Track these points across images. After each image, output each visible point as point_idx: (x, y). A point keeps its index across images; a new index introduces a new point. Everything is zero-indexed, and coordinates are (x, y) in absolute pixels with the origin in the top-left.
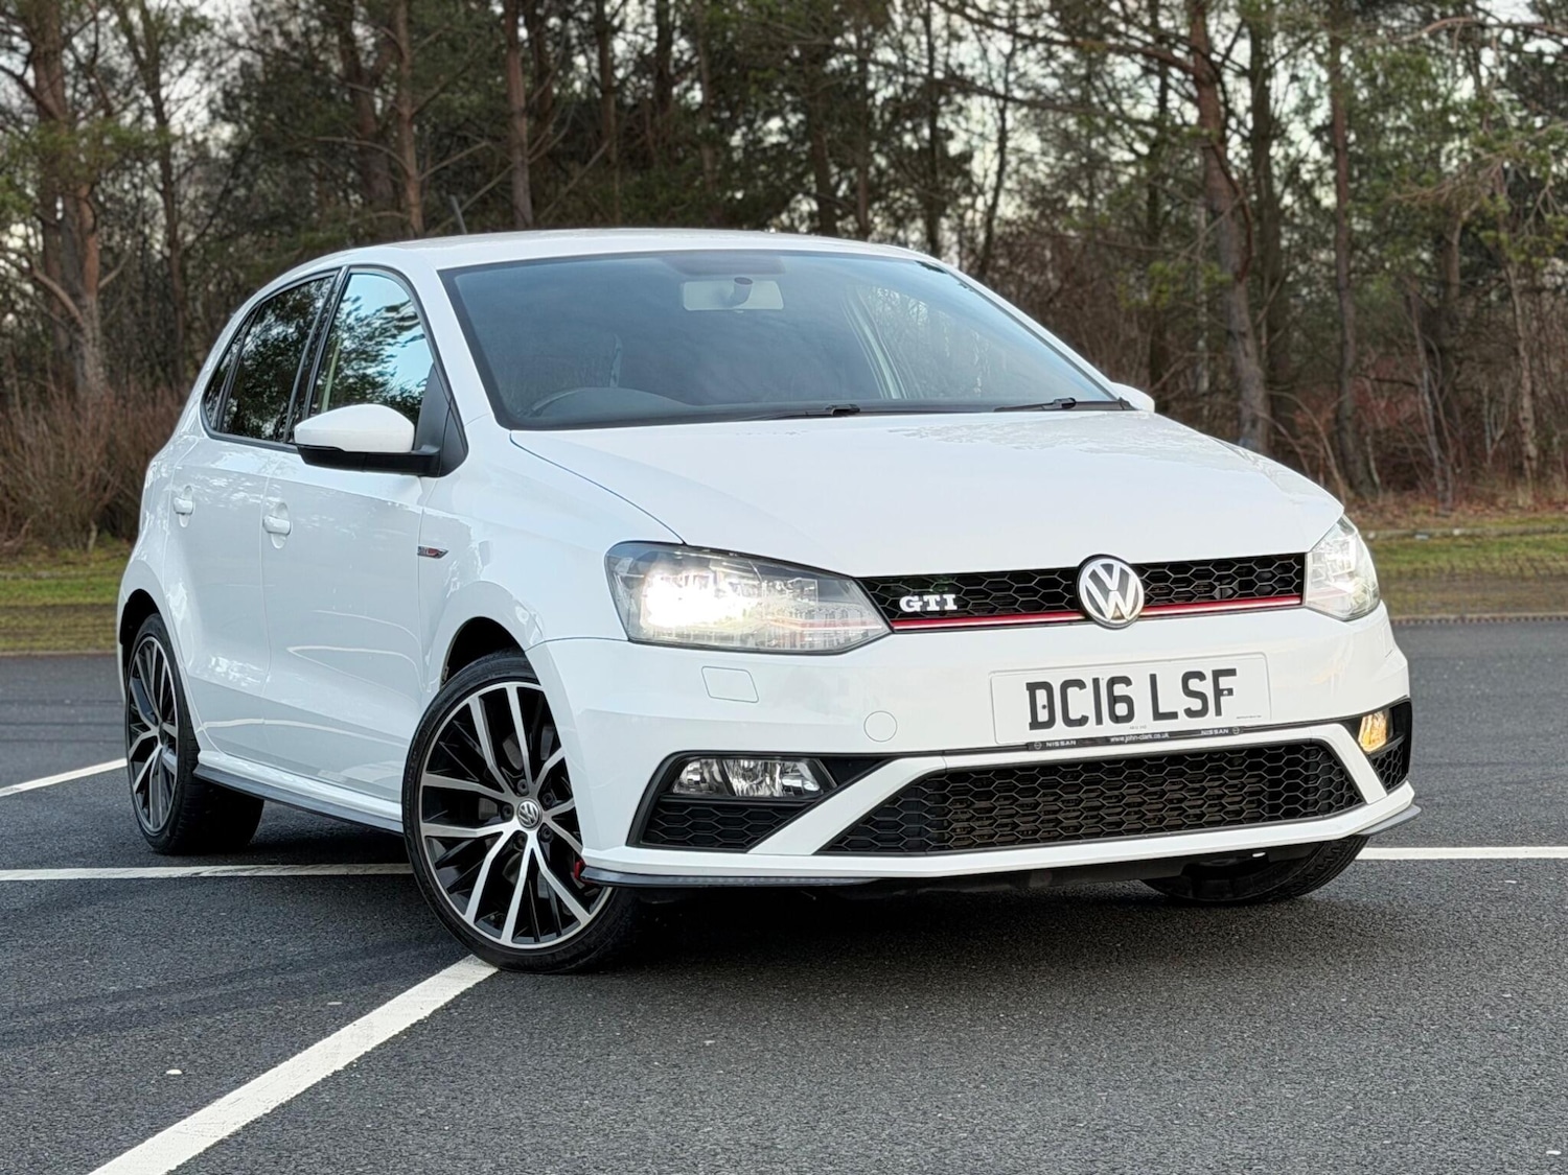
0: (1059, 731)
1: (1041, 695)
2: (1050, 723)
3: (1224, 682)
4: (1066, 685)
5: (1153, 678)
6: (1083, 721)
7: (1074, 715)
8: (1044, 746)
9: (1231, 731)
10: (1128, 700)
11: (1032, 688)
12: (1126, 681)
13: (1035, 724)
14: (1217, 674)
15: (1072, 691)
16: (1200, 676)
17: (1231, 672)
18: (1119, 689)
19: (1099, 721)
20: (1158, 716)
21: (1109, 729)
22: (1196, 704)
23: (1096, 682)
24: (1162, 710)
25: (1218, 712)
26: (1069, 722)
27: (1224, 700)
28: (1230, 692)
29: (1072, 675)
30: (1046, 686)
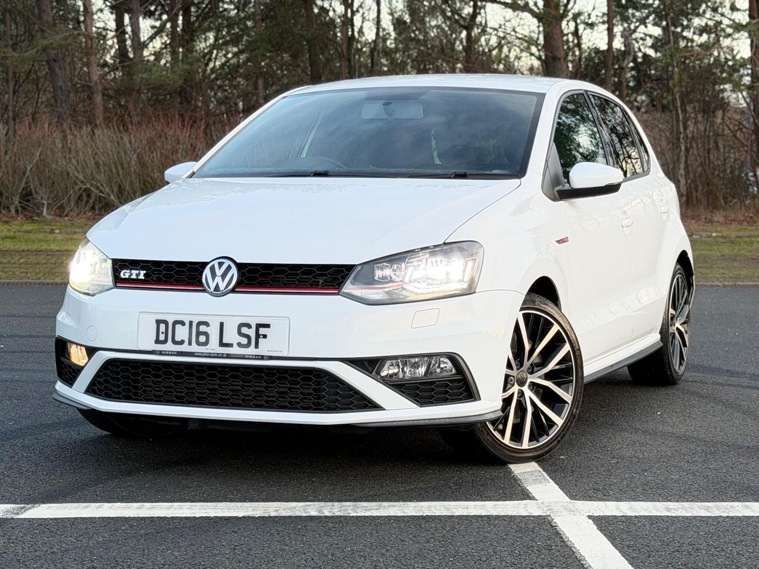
0: (169, 346)
1: (162, 327)
2: (165, 341)
3: (262, 331)
4: (176, 323)
5: (222, 325)
6: (182, 342)
7: (178, 339)
8: (161, 353)
9: (262, 358)
10: (206, 334)
11: (158, 322)
14: (259, 326)
15: (178, 327)
16: (249, 326)
17: (268, 326)
18: (203, 328)
19: (190, 343)
20: (222, 344)
21: (194, 348)
22: (244, 341)
23: (191, 323)
24: (225, 341)
25: (257, 346)
26: (175, 342)
27: (261, 340)
28: (265, 336)
29: (179, 318)
30: (165, 322)
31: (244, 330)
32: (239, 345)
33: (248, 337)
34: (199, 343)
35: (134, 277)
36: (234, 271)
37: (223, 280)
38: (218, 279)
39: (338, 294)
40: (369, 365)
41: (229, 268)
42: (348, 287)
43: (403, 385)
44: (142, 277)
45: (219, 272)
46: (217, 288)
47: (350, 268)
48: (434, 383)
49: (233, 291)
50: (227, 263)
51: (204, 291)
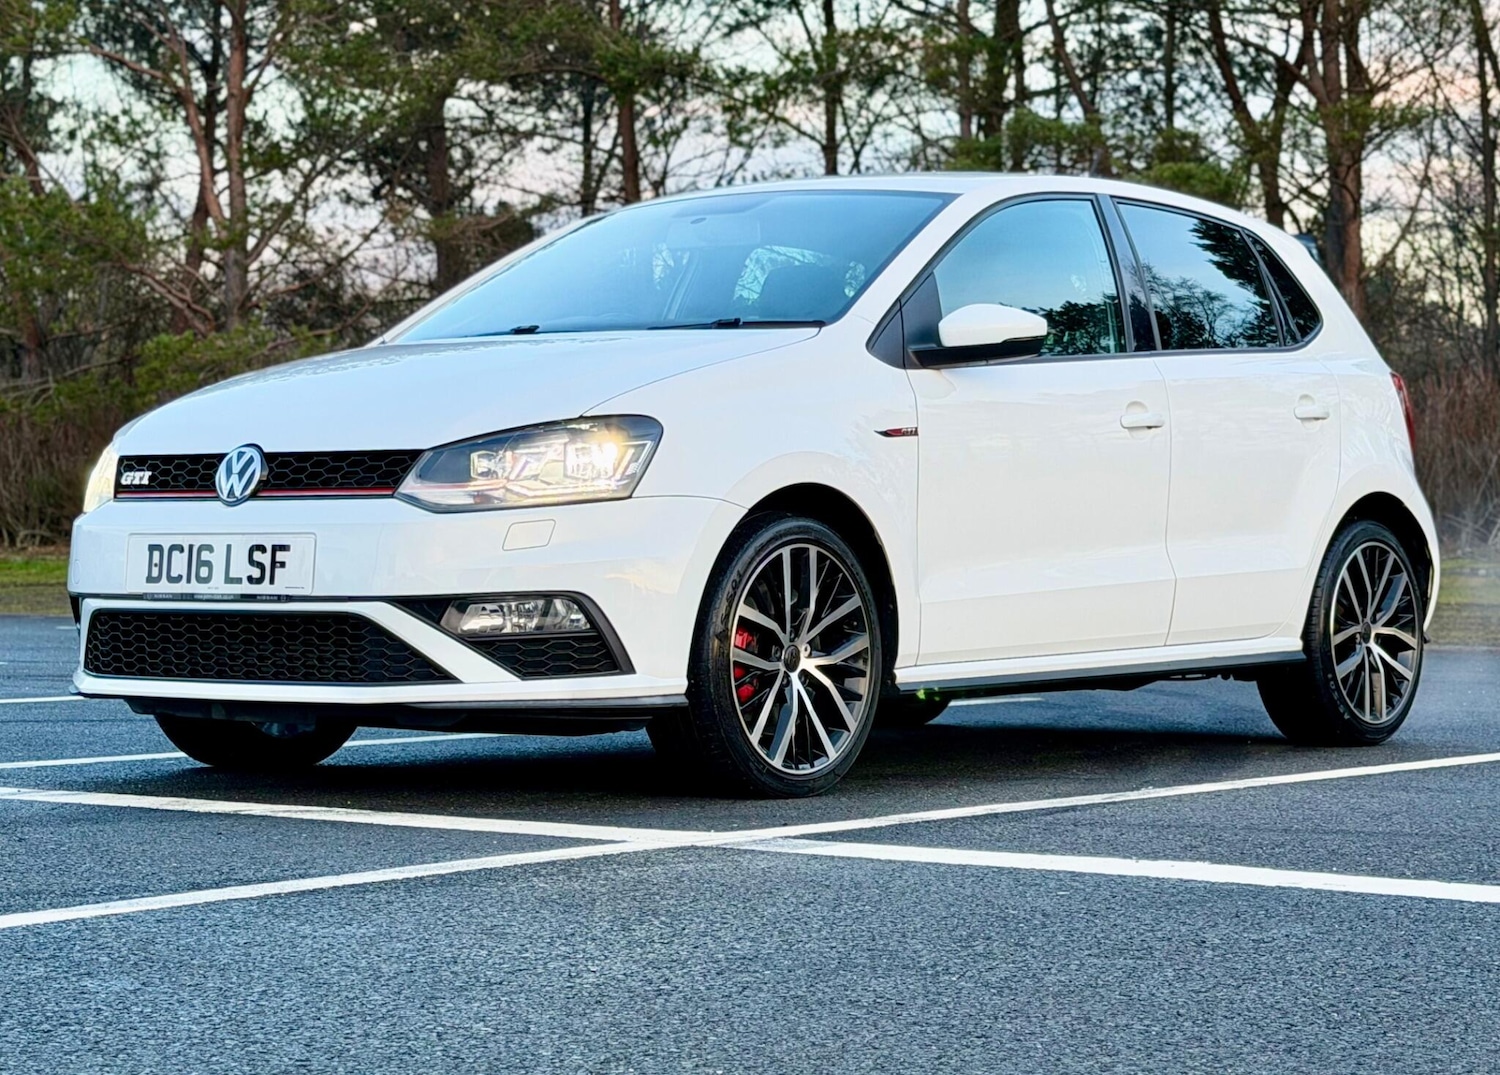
0: (164, 587)
1: (156, 554)
2: (158, 580)
3: (280, 556)
4: (173, 548)
5: (229, 547)
6: (179, 579)
7: (174, 574)
8: (153, 598)
9: (279, 599)
10: (208, 564)
11: (152, 548)
12: (210, 548)
13: (150, 579)
14: (276, 548)
15: (176, 554)
16: (262, 548)
17: (284, 548)
18: (205, 555)
19: (189, 581)
20: (229, 580)
21: (195, 588)
22: (256, 573)
23: (191, 547)
24: (232, 575)
25: (272, 581)
26: (171, 580)
27: (278, 571)
28: (283, 565)
29: (177, 541)
30: (159, 548)
31: (258, 556)
32: (250, 579)
33: (261, 566)
34: (200, 580)
35: (136, 482)
36: (257, 465)
37: (240, 479)
38: (234, 478)
39: (392, 496)
40: (430, 608)
41: (251, 460)
42: (410, 485)
43: (492, 643)
44: (145, 482)
45: (236, 468)
46: (231, 492)
47: (415, 454)
48: (546, 640)
49: (254, 496)
50: (251, 452)
51: (217, 498)
